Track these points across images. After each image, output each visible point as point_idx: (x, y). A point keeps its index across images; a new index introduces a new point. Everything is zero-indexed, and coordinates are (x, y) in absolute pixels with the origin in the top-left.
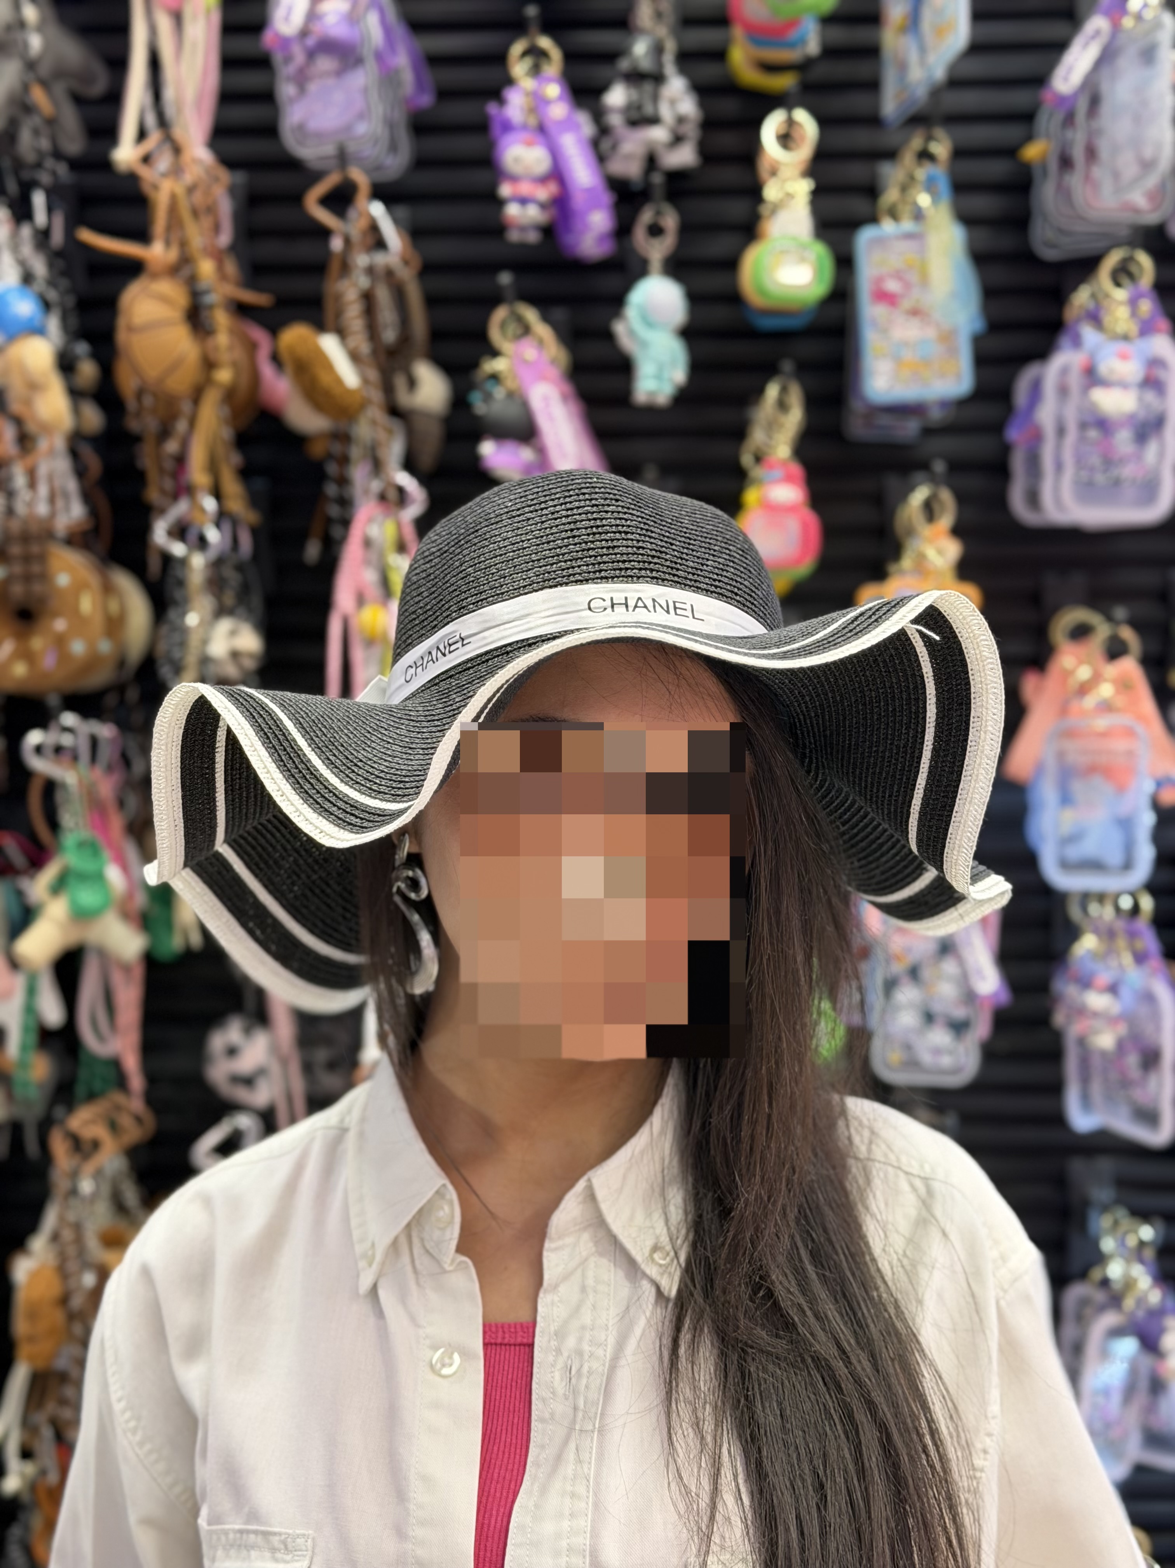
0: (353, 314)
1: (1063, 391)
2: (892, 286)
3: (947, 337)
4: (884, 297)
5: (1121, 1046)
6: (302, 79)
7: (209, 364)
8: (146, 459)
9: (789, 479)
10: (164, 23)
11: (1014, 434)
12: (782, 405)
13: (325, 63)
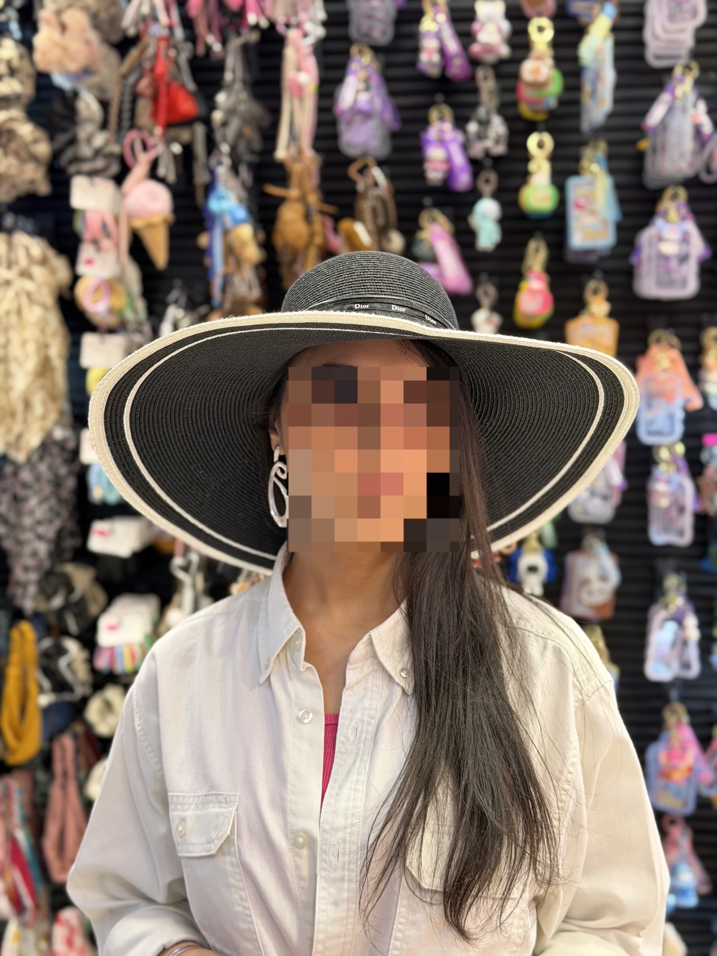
0: (368, 215)
1: (650, 244)
2: (582, 202)
3: (604, 223)
4: (579, 207)
5: (671, 506)
6: (349, 123)
7: (312, 235)
8: (284, 271)
9: (539, 278)
10: (296, 103)
11: (634, 260)
12: (537, 250)
13: (358, 118)
